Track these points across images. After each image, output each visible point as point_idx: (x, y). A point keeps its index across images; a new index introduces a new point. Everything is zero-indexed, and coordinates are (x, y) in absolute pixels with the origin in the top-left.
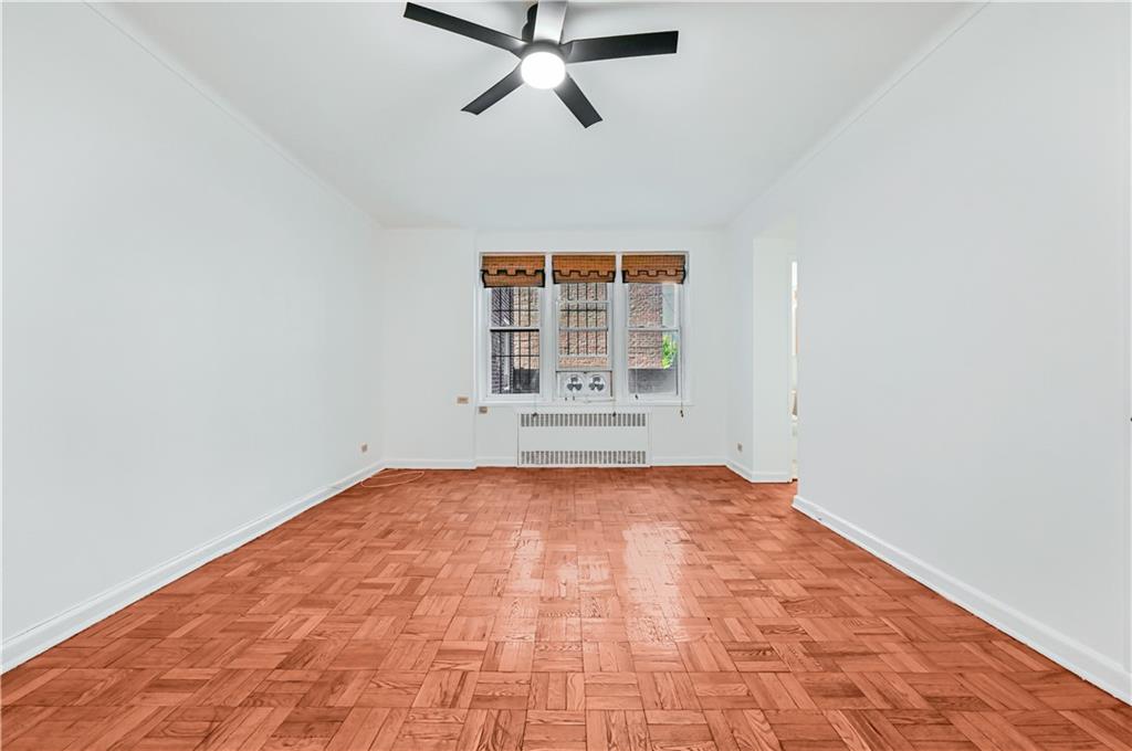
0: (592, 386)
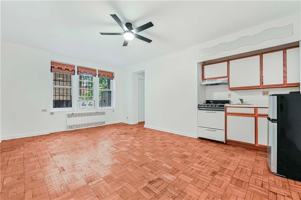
0: (89, 105)
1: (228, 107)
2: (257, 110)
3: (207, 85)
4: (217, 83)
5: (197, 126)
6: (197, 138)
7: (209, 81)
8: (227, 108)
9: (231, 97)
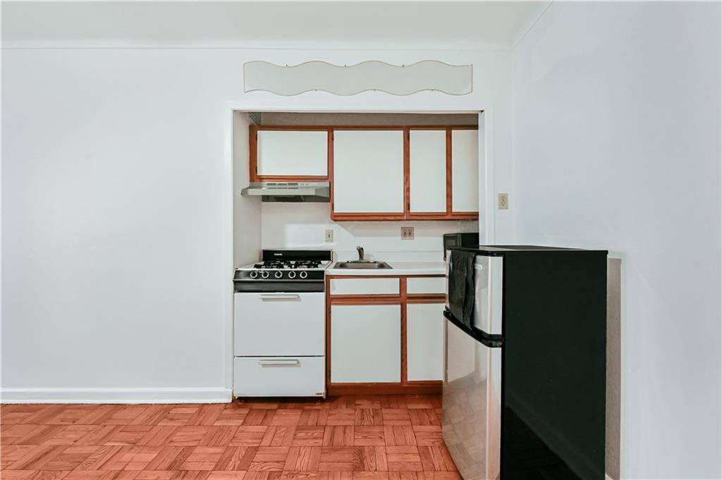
1: (333, 277)
2: (405, 282)
3: (266, 198)
4: (296, 196)
5: (231, 357)
6: (230, 401)
7: (275, 184)
8: (331, 280)
9: (332, 241)
